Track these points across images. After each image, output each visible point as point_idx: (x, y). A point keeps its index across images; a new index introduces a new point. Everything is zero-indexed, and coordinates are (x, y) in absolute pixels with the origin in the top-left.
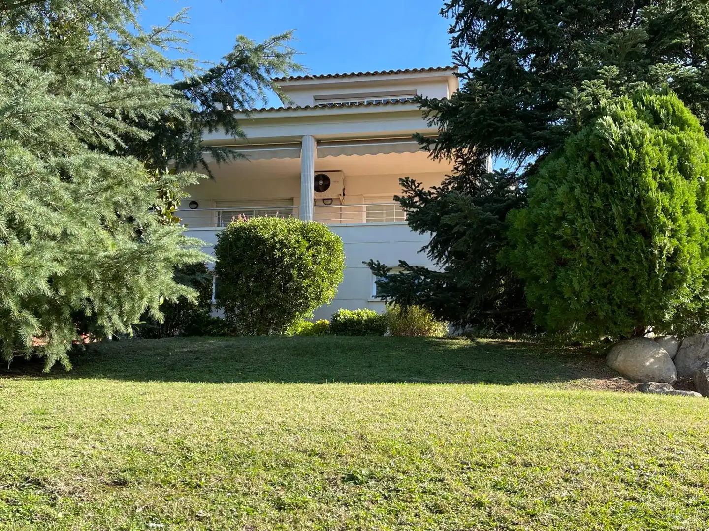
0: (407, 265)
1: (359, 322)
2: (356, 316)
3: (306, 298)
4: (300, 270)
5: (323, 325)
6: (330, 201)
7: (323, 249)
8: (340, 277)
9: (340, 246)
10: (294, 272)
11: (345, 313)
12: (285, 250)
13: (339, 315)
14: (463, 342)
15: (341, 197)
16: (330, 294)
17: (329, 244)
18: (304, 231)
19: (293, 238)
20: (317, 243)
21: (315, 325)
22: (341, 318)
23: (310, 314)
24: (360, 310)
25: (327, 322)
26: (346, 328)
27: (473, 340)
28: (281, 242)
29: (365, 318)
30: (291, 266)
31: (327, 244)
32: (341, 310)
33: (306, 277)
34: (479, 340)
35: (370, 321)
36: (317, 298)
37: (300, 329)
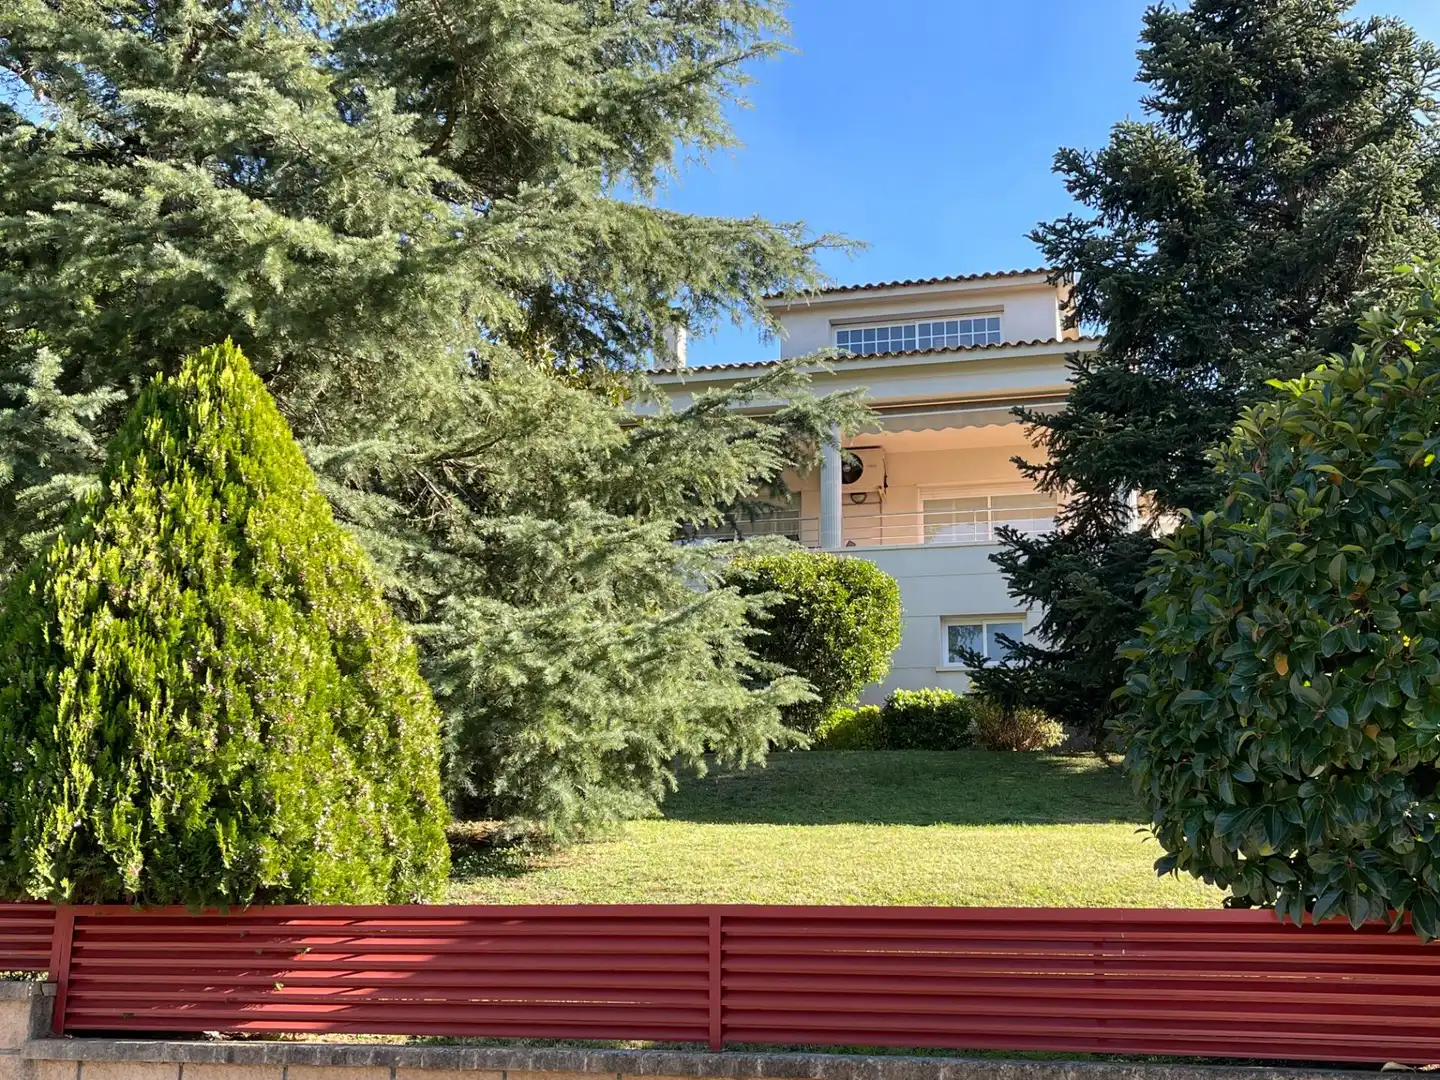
0: (1006, 639)
1: (928, 710)
2: (923, 702)
3: (848, 677)
4: (837, 635)
5: (871, 715)
6: (862, 497)
7: (871, 600)
8: (896, 642)
9: (895, 595)
10: (829, 638)
11: (905, 697)
12: (815, 606)
13: (896, 700)
14: (1088, 762)
15: (881, 491)
16: (882, 668)
17: (878, 591)
18: (841, 573)
19: (826, 585)
20: (861, 592)
21: (858, 715)
22: (899, 705)
23: (852, 698)
24: (928, 692)
25: (877, 709)
26: (908, 719)
27: (1104, 758)
28: (808, 594)
29: (937, 703)
30: (824, 628)
31: (877, 593)
32: (898, 691)
33: (848, 645)
34: (1111, 758)
35: (945, 709)
36: (864, 674)
37: (837, 722)
